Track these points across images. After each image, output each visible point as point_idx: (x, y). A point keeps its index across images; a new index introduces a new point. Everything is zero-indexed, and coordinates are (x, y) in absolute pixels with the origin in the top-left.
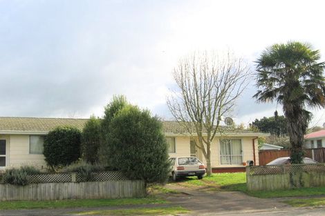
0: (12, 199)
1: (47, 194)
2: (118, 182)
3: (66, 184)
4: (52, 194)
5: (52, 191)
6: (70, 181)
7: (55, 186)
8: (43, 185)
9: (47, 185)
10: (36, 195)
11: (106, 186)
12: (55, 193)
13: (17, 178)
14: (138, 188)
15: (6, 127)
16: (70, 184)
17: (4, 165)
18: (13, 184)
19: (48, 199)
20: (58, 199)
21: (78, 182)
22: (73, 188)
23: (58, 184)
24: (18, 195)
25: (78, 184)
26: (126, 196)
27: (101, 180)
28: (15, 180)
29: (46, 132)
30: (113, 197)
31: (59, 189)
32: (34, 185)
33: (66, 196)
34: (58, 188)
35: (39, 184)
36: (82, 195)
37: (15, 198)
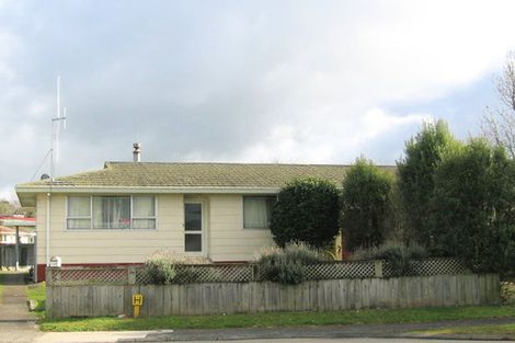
0: (274, 308)
1: (334, 299)
2: (454, 278)
3: (366, 281)
4: (343, 300)
5: (342, 294)
6: (374, 276)
7: (348, 284)
8: (326, 284)
9: (334, 282)
10: (316, 302)
11: (433, 285)
12: (347, 297)
13: (285, 271)
14: (489, 288)
15: (201, 181)
16: (373, 280)
17: (199, 249)
18: (276, 281)
19: (336, 308)
20: (353, 308)
21: (386, 278)
22: (378, 289)
23: (353, 282)
24: (285, 301)
25: (386, 282)
26: (469, 302)
27: (425, 274)
28: (283, 275)
29: (274, 189)
30: (447, 303)
31: (355, 290)
32: (313, 283)
33: (367, 302)
34: (352, 289)
35: (320, 282)
36: (393, 301)
37: (281, 306)
